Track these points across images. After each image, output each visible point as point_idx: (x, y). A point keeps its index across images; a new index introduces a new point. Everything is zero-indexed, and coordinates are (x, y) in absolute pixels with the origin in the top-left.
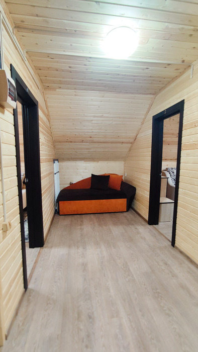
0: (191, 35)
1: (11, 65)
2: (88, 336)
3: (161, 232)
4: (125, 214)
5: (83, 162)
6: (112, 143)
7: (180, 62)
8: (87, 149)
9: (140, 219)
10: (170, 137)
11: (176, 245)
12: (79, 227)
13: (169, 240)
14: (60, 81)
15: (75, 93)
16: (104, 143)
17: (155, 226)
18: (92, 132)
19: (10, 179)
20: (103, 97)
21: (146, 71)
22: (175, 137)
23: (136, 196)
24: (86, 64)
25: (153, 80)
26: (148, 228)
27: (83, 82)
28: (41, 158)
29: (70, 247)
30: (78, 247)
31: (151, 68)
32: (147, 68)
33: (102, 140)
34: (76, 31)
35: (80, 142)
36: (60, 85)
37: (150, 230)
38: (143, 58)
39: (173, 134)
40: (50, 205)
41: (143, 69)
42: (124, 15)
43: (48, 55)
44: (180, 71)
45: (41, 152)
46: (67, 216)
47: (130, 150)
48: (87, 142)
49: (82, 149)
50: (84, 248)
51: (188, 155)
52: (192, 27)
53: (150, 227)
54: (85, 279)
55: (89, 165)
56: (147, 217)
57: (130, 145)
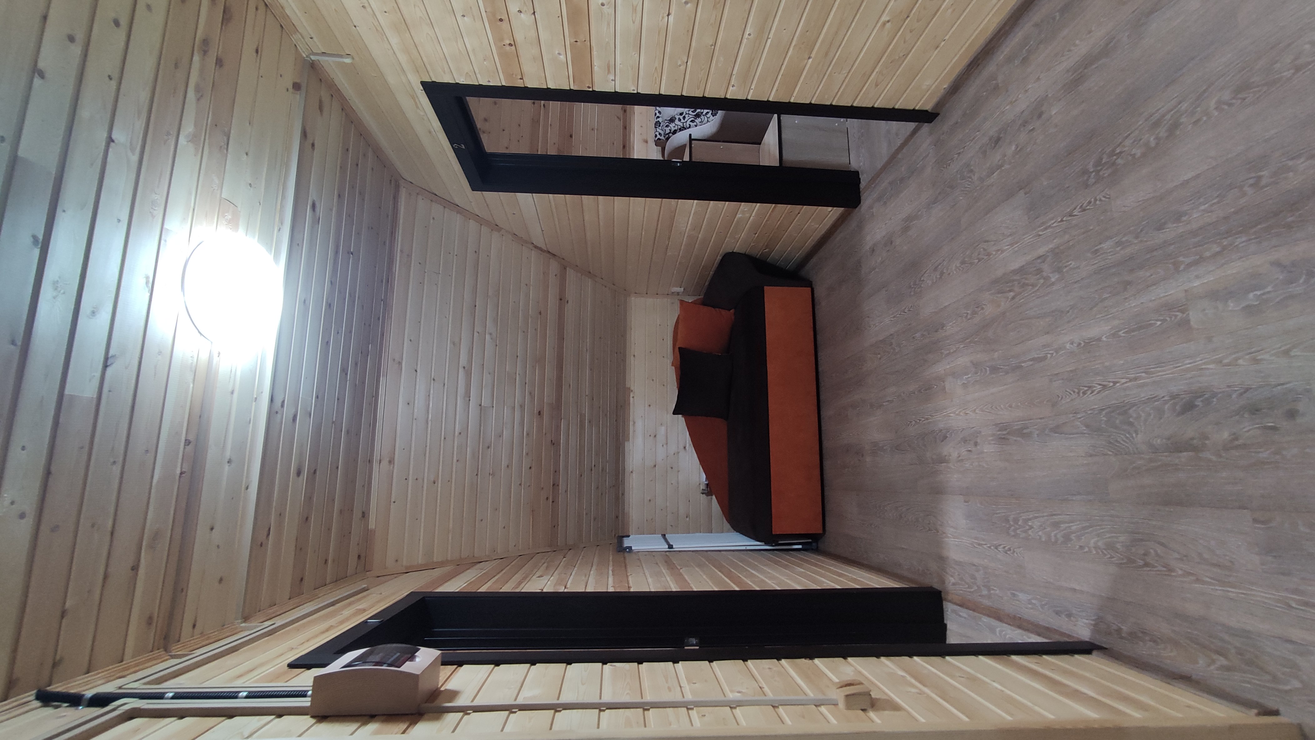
0: (219, 62)
1: (292, 666)
2: (1254, 410)
3: (885, 159)
4: (820, 291)
5: (628, 446)
6: (561, 338)
7: (298, 99)
8: (582, 426)
9: (839, 237)
10: (545, 133)
11: (928, 107)
12: (868, 459)
13: (914, 132)
14: (341, 512)
15: (385, 463)
16: (560, 367)
17: (863, 185)
18: (522, 407)
19: (684, 683)
20: (400, 363)
21: (321, 210)
22: (547, 114)
23: (756, 252)
24: (291, 417)
25: (353, 187)
26: (871, 207)
27: (348, 432)
28: (611, 590)
29: (938, 491)
30: (942, 460)
31: (313, 195)
32: (314, 206)
33: (550, 371)
34: (187, 442)
35: (557, 451)
36: (357, 514)
37: (879, 199)
38: (282, 222)
39: (535, 122)
40: (786, 567)
41: (316, 221)
42: (147, 278)
43: (258, 545)
44: (326, 99)
45: (590, 589)
46: (828, 507)
47: (589, 274)
48: (558, 427)
49: (582, 447)
50: (945, 437)
51: (610, 68)
52: (196, 58)
53: (867, 200)
54: (1057, 430)
55: (639, 425)
56: (831, 213)
57: (570, 273)
